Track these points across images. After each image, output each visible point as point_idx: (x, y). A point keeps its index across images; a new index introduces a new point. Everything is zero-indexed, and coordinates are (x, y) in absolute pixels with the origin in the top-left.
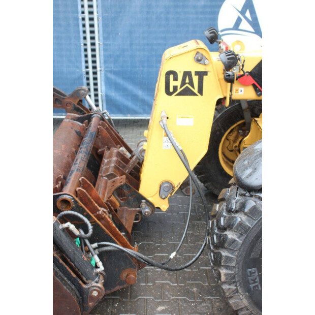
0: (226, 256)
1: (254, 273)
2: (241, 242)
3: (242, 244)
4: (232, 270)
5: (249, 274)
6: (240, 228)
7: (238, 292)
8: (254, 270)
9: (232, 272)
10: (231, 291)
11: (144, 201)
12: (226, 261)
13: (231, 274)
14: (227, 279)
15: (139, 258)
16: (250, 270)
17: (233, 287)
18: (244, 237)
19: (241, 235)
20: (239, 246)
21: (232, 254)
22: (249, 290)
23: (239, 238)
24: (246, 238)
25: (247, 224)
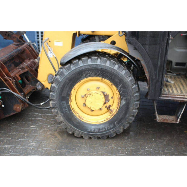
0: (51, 95)
1: (64, 104)
2: (57, 88)
3: (58, 89)
4: (54, 102)
5: (62, 104)
6: (56, 81)
7: (58, 113)
8: (64, 102)
9: (55, 103)
10: (55, 112)
11: (39, 83)
12: (51, 97)
13: (54, 104)
14: (53, 106)
15: (19, 98)
16: (62, 102)
17: (56, 110)
18: (58, 86)
19: (57, 85)
20: (56, 90)
21: (54, 94)
22: (63, 112)
23: (56, 86)
24: (59, 86)
25: (59, 79)
